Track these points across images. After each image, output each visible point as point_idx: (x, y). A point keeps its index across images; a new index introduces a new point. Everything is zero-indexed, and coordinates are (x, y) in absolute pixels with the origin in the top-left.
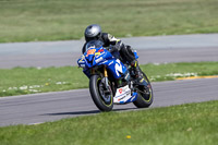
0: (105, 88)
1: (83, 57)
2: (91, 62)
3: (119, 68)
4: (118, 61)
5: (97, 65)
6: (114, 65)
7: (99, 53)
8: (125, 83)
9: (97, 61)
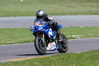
0: (42, 43)
1: (33, 26)
2: (37, 29)
3: (50, 33)
4: (51, 30)
5: (39, 31)
6: (48, 32)
7: (41, 26)
8: (53, 40)
9: (40, 29)
